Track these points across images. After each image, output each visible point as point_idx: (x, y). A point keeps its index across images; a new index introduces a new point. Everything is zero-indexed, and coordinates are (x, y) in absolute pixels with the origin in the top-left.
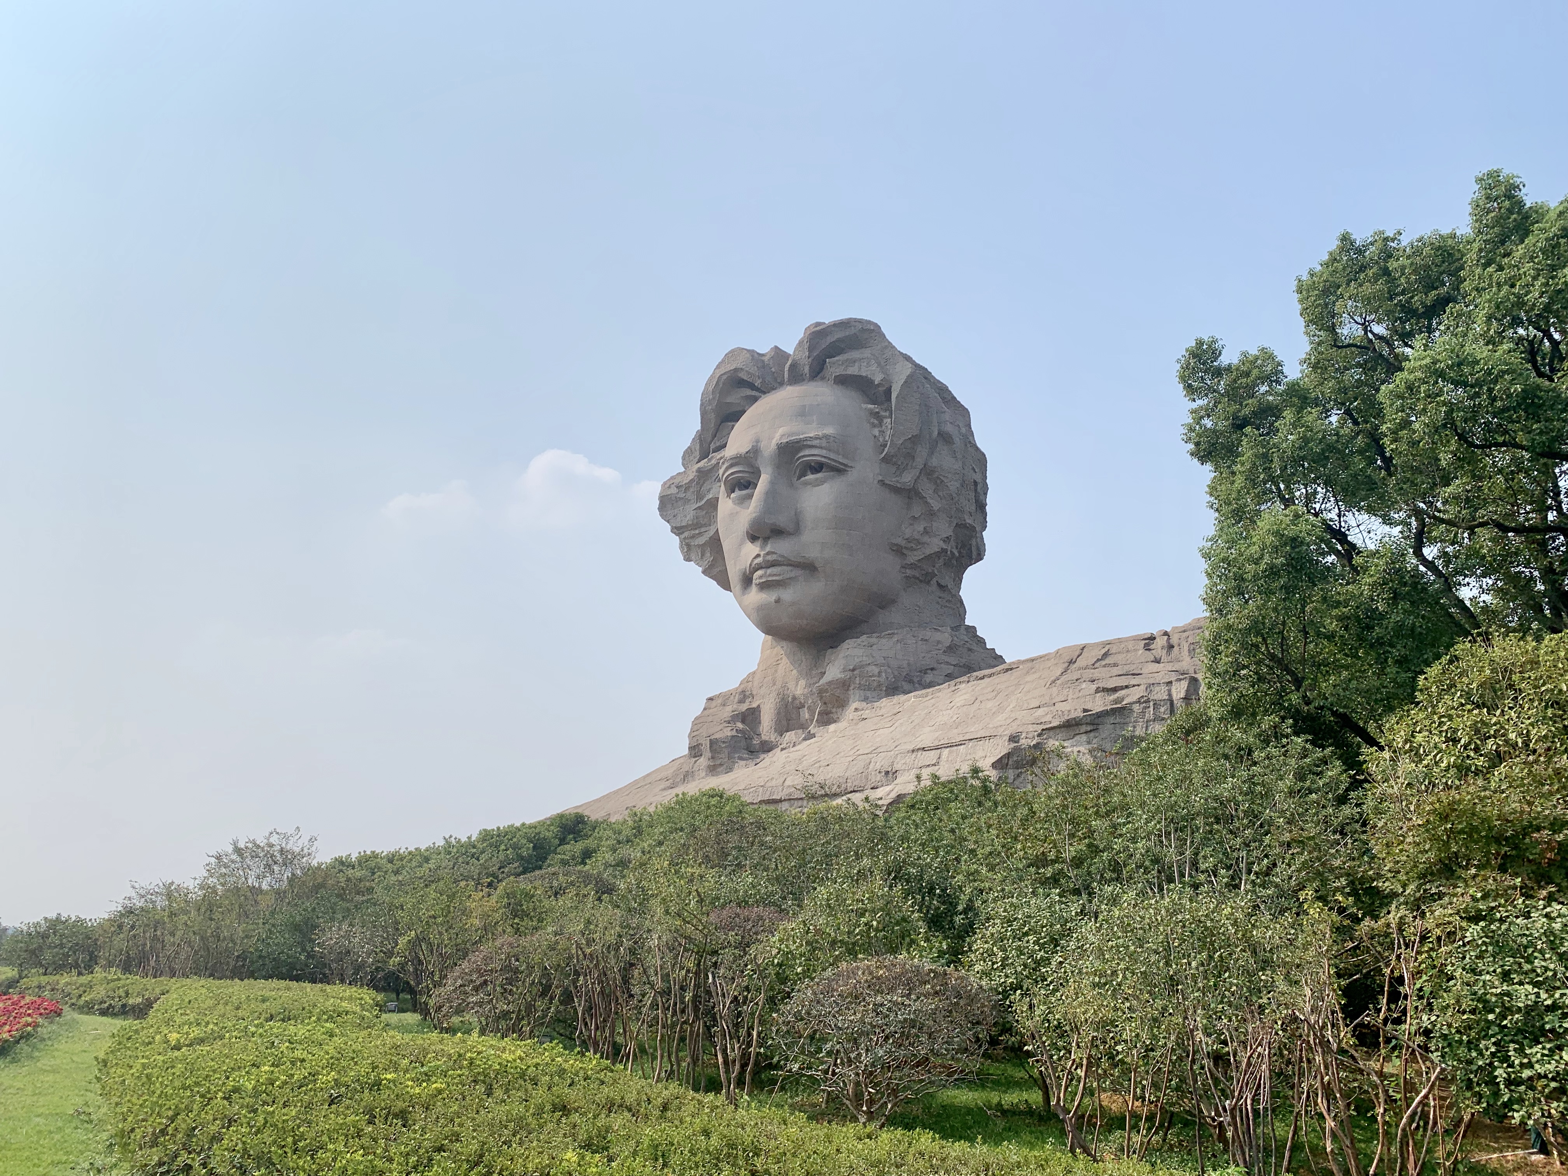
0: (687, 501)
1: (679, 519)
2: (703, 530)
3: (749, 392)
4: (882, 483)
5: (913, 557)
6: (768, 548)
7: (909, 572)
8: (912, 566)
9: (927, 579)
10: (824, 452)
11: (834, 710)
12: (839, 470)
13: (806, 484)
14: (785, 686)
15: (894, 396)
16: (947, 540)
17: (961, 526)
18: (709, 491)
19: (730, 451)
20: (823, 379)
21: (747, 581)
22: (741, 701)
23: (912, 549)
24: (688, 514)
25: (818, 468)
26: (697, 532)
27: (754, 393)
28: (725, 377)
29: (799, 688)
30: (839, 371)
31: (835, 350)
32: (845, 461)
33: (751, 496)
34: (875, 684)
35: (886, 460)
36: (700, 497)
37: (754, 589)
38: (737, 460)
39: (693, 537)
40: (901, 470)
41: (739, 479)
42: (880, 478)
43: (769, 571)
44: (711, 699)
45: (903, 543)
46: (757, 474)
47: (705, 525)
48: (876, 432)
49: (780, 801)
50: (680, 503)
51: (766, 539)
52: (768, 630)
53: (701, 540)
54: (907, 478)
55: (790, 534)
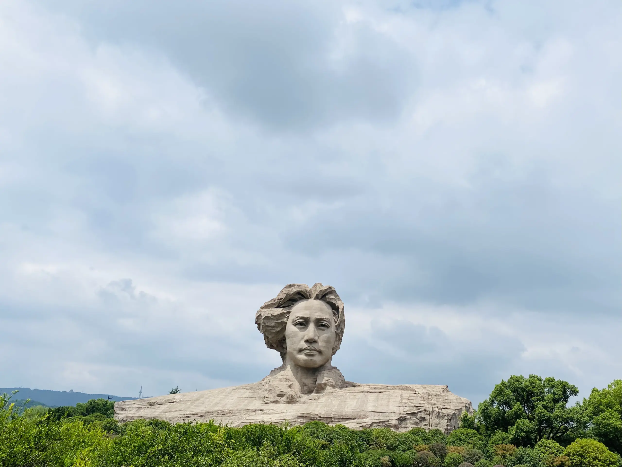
0: (274, 320)
1: (269, 323)
2: (275, 328)
3: (301, 297)
4: (336, 332)
11: (319, 390)
12: (327, 327)
13: (320, 329)
18: (282, 319)
20: (323, 300)
23: (335, 348)
24: (273, 323)
26: (274, 328)
28: (297, 292)
30: (328, 300)
32: (330, 325)
34: (331, 385)
36: (278, 320)
39: (271, 329)
42: (335, 331)
47: (276, 327)
49: (332, 418)
50: (270, 319)
53: (274, 331)
54: (339, 331)
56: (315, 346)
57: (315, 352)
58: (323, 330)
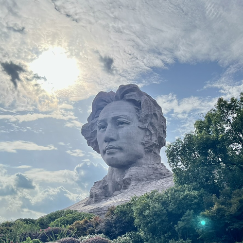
5: (147, 146)
6: (110, 144)
7: (146, 150)
8: (146, 148)
9: (151, 151)
10: (124, 119)
14: (114, 179)
15: (142, 104)
16: (156, 141)
17: (160, 137)
19: (100, 118)
21: (104, 152)
22: (103, 183)
25: (122, 123)
27: (106, 103)
29: (118, 180)
31: (127, 92)
33: (105, 130)
35: (140, 121)
37: (106, 154)
38: (101, 121)
40: (144, 123)
41: (102, 126)
43: (110, 150)
44: (96, 183)
45: (144, 142)
46: (107, 124)
48: (137, 114)
51: (109, 142)
52: (110, 165)
55: (115, 140)
56: (113, 144)
57: (114, 150)
58: (122, 127)
